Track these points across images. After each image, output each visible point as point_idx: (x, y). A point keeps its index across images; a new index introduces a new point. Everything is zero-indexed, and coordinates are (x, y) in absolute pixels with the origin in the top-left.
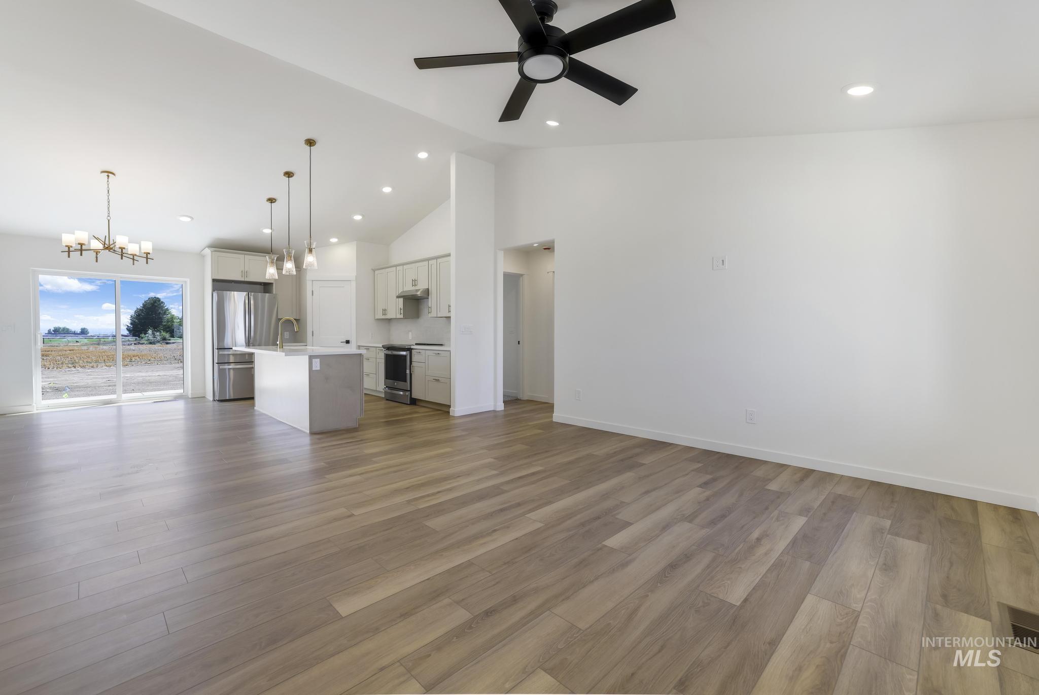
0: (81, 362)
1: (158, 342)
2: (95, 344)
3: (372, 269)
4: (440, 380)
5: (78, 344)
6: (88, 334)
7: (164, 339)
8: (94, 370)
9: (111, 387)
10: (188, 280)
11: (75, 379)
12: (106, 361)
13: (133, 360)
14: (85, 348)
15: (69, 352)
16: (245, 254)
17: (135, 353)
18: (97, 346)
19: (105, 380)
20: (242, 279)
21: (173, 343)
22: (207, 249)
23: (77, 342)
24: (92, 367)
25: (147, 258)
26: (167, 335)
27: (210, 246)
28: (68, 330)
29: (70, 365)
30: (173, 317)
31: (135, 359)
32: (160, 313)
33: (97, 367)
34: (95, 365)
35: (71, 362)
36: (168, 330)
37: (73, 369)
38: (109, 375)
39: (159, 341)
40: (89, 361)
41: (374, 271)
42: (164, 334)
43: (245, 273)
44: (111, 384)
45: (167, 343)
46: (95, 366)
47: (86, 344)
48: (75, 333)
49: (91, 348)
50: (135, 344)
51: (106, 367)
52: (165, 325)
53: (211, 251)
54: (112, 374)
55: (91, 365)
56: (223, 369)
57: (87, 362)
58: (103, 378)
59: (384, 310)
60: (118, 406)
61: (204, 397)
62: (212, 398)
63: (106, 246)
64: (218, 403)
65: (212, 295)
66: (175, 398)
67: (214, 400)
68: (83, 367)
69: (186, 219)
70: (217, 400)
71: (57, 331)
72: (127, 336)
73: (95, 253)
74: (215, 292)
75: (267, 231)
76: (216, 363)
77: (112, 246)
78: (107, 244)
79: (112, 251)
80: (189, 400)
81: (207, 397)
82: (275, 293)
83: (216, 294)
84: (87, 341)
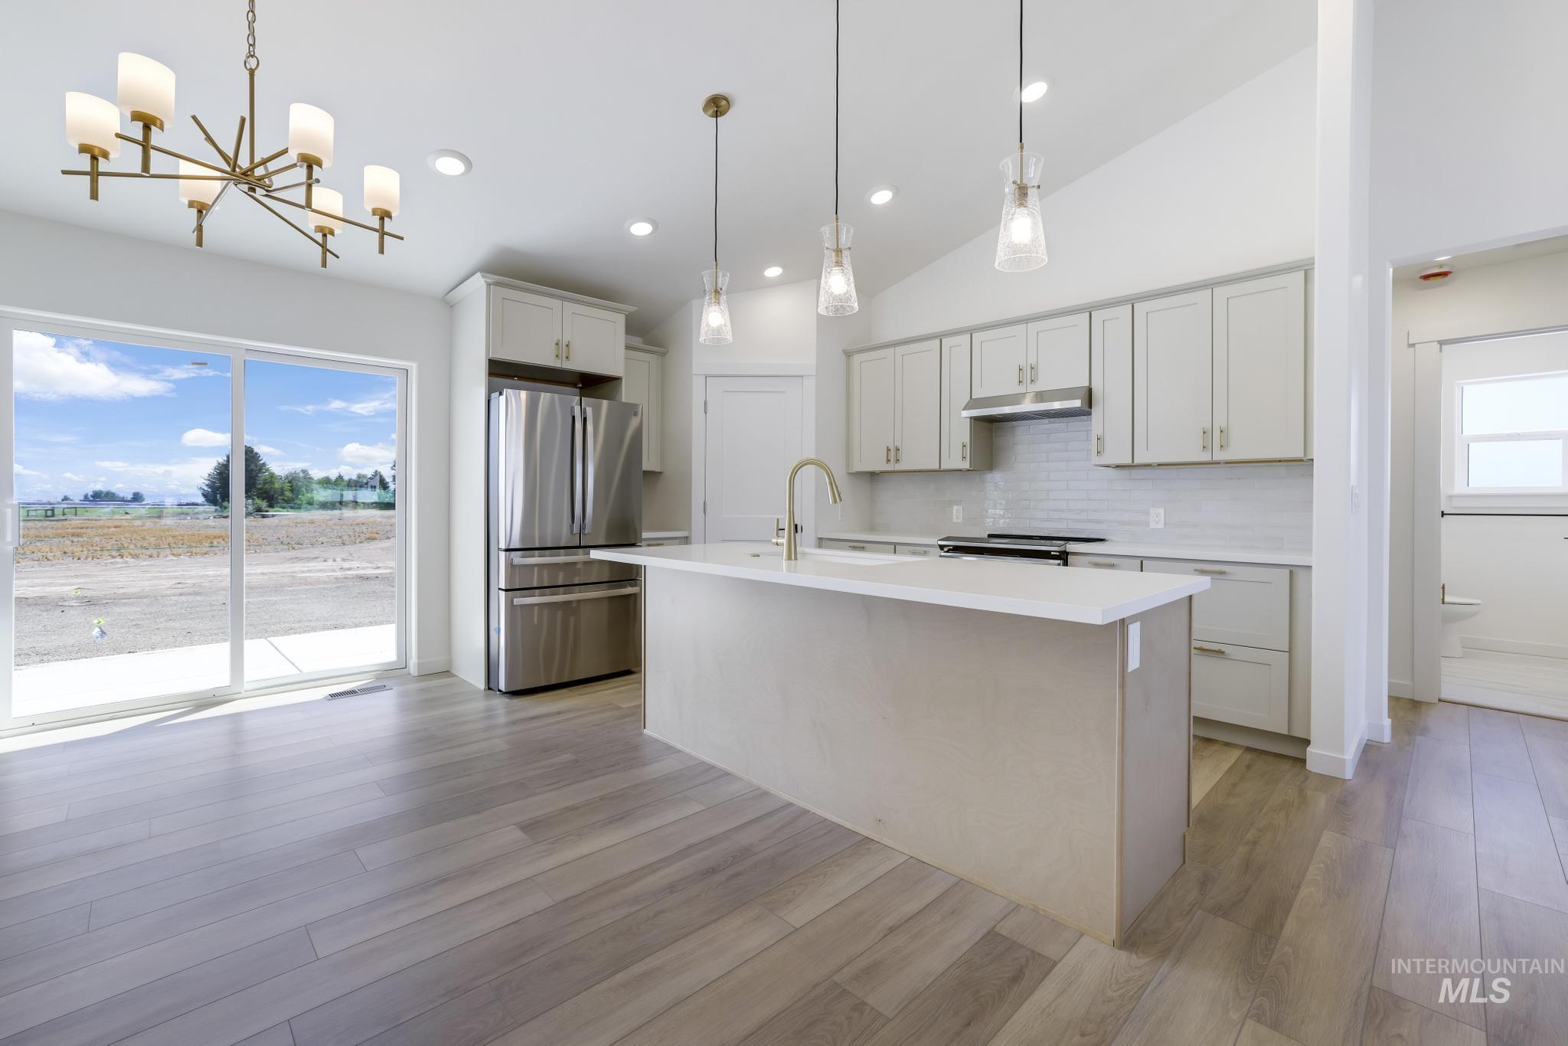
0: (132, 547)
2: (153, 517)
3: (845, 351)
4: (1227, 651)
5: (128, 517)
6: (143, 500)
7: (259, 510)
8: (152, 562)
9: (184, 598)
10: (413, 367)
11: (121, 579)
12: (173, 545)
13: (215, 544)
14: (138, 523)
15: (113, 529)
16: (564, 299)
17: (216, 532)
18: (157, 520)
19: (174, 581)
20: (555, 365)
21: (273, 516)
22: (478, 275)
23: (126, 513)
24: (151, 557)
25: (383, 233)
26: (264, 504)
27: (488, 269)
28: (113, 494)
29: (114, 553)
30: (272, 475)
31: (219, 543)
32: (252, 470)
33: (158, 556)
34: (154, 552)
35: (115, 548)
36: (264, 496)
37: (119, 560)
38: (175, 571)
39: (251, 514)
40: (145, 545)
41: (848, 354)
42: (258, 501)
43: (563, 348)
44: (183, 591)
45: (264, 517)
46: (154, 555)
47: (140, 518)
48: (123, 500)
49: (149, 524)
50: (214, 517)
51: (172, 557)
52: (260, 489)
53: (489, 285)
54: (183, 571)
55: (148, 553)
56: (521, 605)
57: (142, 547)
58: (170, 578)
59: (889, 450)
60: (237, 717)
61: (447, 673)
62: (481, 684)
63: (237, 170)
64: (505, 700)
65: (489, 401)
66: (378, 678)
67: (489, 689)
68: (135, 556)
69: (450, 166)
70: (503, 690)
71: (98, 497)
72: (204, 505)
73: (194, 211)
74: (501, 394)
75: (641, 229)
76: (499, 589)
77: (259, 172)
78: (244, 162)
79: (260, 192)
80: (414, 686)
81: (457, 674)
82: (623, 400)
83: (503, 398)
84: (143, 511)
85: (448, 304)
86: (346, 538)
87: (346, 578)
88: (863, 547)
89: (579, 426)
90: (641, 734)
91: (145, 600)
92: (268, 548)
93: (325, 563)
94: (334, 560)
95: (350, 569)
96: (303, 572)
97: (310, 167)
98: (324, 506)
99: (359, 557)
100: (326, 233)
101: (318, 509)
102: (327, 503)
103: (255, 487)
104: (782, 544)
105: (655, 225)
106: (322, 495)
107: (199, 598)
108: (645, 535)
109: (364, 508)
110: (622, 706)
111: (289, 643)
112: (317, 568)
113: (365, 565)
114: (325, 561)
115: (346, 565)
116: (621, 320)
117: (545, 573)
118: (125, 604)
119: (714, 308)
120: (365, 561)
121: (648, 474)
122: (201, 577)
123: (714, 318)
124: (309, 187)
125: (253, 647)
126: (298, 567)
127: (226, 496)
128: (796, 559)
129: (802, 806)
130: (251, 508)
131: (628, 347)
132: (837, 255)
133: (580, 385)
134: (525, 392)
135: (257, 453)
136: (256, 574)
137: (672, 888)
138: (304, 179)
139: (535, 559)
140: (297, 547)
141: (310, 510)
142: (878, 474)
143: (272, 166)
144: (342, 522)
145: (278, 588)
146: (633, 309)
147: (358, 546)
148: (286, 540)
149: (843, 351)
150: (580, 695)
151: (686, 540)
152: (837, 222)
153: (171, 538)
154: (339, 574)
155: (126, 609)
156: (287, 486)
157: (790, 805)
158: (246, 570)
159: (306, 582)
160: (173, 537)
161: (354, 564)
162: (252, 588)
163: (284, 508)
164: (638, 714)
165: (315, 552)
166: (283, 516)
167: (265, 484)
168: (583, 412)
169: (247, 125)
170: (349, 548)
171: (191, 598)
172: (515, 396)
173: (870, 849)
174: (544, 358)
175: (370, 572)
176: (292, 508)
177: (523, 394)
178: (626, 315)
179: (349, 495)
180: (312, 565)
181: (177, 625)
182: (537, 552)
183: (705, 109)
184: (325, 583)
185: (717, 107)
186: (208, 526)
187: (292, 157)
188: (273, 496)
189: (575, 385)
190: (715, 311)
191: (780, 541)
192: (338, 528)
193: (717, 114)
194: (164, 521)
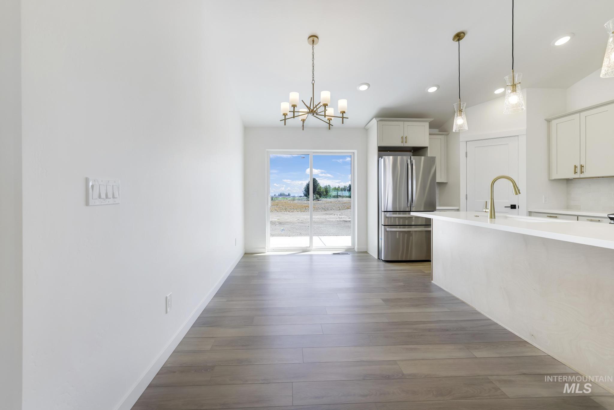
0: (288, 209)
1: (315, 199)
2: (293, 200)
3: (546, 120)
5: (287, 200)
6: (290, 195)
7: (317, 198)
9: (299, 224)
10: (356, 151)
11: (286, 218)
12: (297, 208)
13: (306, 208)
14: (289, 202)
15: (284, 203)
16: (404, 121)
17: (306, 205)
20: (402, 145)
21: (321, 200)
22: (374, 119)
24: (292, 212)
25: (343, 118)
26: (318, 196)
27: (377, 116)
28: (284, 194)
29: (285, 210)
30: (320, 187)
32: (315, 185)
33: (294, 212)
34: (293, 210)
35: (285, 209)
37: (285, 212)
38: (297, 216)
41: (549, 121)
42: (317, 195)
43: (404, 139)
44: (299, 222)
45: (318, 200)
48: (286, 195)
49: (292, 202)
50: (306, 200)
51: (297, 212)
53: (378, 121)
54: (299, 216)
55: (292, 210)
56: (390, 231)
57: (290, 209)
58: (296, 218)
59: (576, 167)
60: (311, 255)
61: (366, 252)
62: (376, 257)
63: (311, 110)
64: (384, 263)
65: (378, 161)
66: (346, 251)
67: (379, 259)
68: (289, 211)
69: (364, 88)
70: (383, 259)
71: (281, 195)
72: (303, 197)
73: (302, 122)
74: (382, 158)
75: (432, 90)
76: (382, 225)
77: (315, 109)
78: (312, 108)
79: (315, 114)
80: (356, 255)
81: (369, 253)
82: (429, 156)
83: (382, 159)
84: (290, 199)
85: (365, 129)
86: (340, 207)
87: (340, 221)
88: (556, 217)
89: (410, 166)
90: (431, 282)
91: (291, 224)
92: (319, 210)
93: (334, 216)
94: (337, 215)
95: (341, 218)
96: (328, 218)
97: (325, 107)
98: (334, 197)
99: (344, 214)
100: (329, 120)
101: (332, 198)
102: (335, 196)
103: (316, 191)
104: (488, 212)
105: (438, 87)
106: (334, 193)
107: (303, 224)
108: (437, 208)
109: (346, 198)
110: (425, 272)
111: (325, 239)
112: (333, 217)
113: (346, 217)
114: (334, 215)
115: (340, 217)
116: (427, 125)
117: (401, 220)
118: (287, 224)
119: (459, 117)
120: (345, 216)
121: (440, 184)
122: (303, 218)
123: (459, 121)
124: (325, 112)
125: (315, 239)
126: (327, 216)
127: (309, 194)
128: (495, 218)
129: (495, 321)
130: (315, 198)
131: (430, 134)
132: (513, 88)
133: (413, 151)
134: (392, 157)
135: (316, 180)
136: (316, 218)
137: (430, 330)
138: (324, 110)
139: (397, 215)
140: (327, 210)
141: (330, 198)
142: (572, 180)
143: (318, 107)
144: (339, 202)
145: (322, 223)
146: (431, 119)
147: (344, 210)
148: (324, 208)
149: (545, 120)
150: (410, 266)
151: (458, 210)
152: (513, 73)
153: (296, 206)
154: (338, 219)
155: (287, 226)
156: (324, 190)
157: (490, 320)
158: (313, 217)
159: (329, 221)
160: (297, 206)
161: (343, 217)
162: (315, 222)
163: (323, 197)
164: (430, 276)
165: (332, 212)
166: (323, 200)
167: (319, 190)
168: (411, 162)
169: (312, 99)
170: (342, 211)
171: (301, 224)
172: (388, 158)
173: (525, 345)
174: (397, 143)
175: (348, 219)
176: (326, 198)
177: (391, 157)
178: (429, 122)
179: (340, 193)
180: (331, 216)
181: (298, 231)
182: (398, 213)
183: (454, 40)
184: (334, 222)
185: (459, 37)
186: (304, 203)
187: (321, 104)
188: (321, 194)
189: (410, 151)
190: (459, 119)
191: (487, 210)
192: (338, 204)
193: (459, 40)
194: (295, 202)
